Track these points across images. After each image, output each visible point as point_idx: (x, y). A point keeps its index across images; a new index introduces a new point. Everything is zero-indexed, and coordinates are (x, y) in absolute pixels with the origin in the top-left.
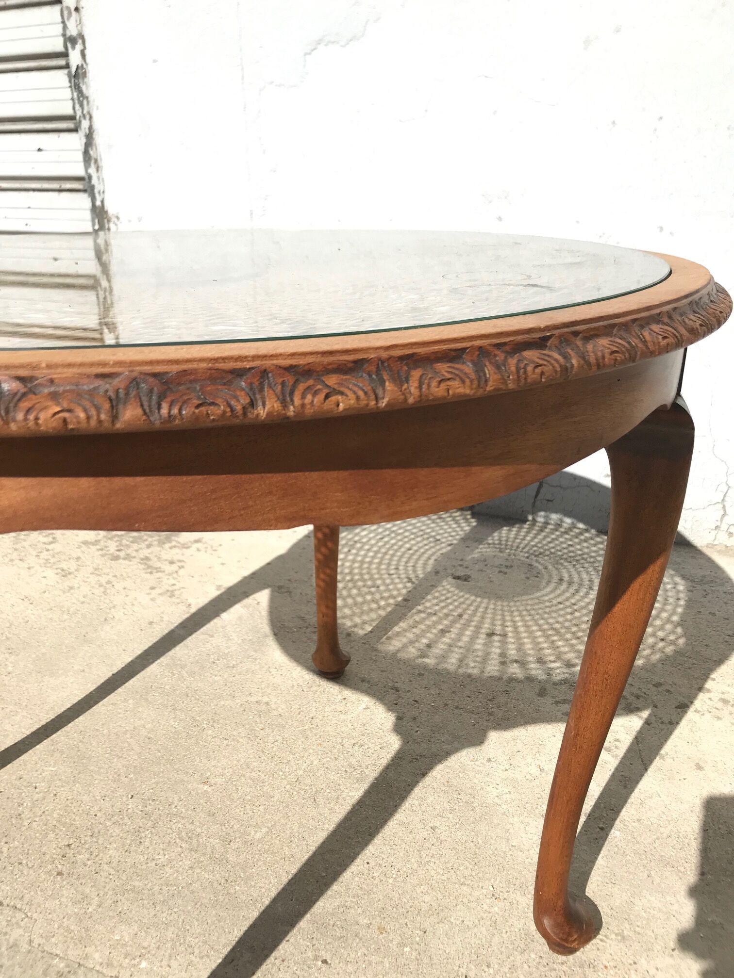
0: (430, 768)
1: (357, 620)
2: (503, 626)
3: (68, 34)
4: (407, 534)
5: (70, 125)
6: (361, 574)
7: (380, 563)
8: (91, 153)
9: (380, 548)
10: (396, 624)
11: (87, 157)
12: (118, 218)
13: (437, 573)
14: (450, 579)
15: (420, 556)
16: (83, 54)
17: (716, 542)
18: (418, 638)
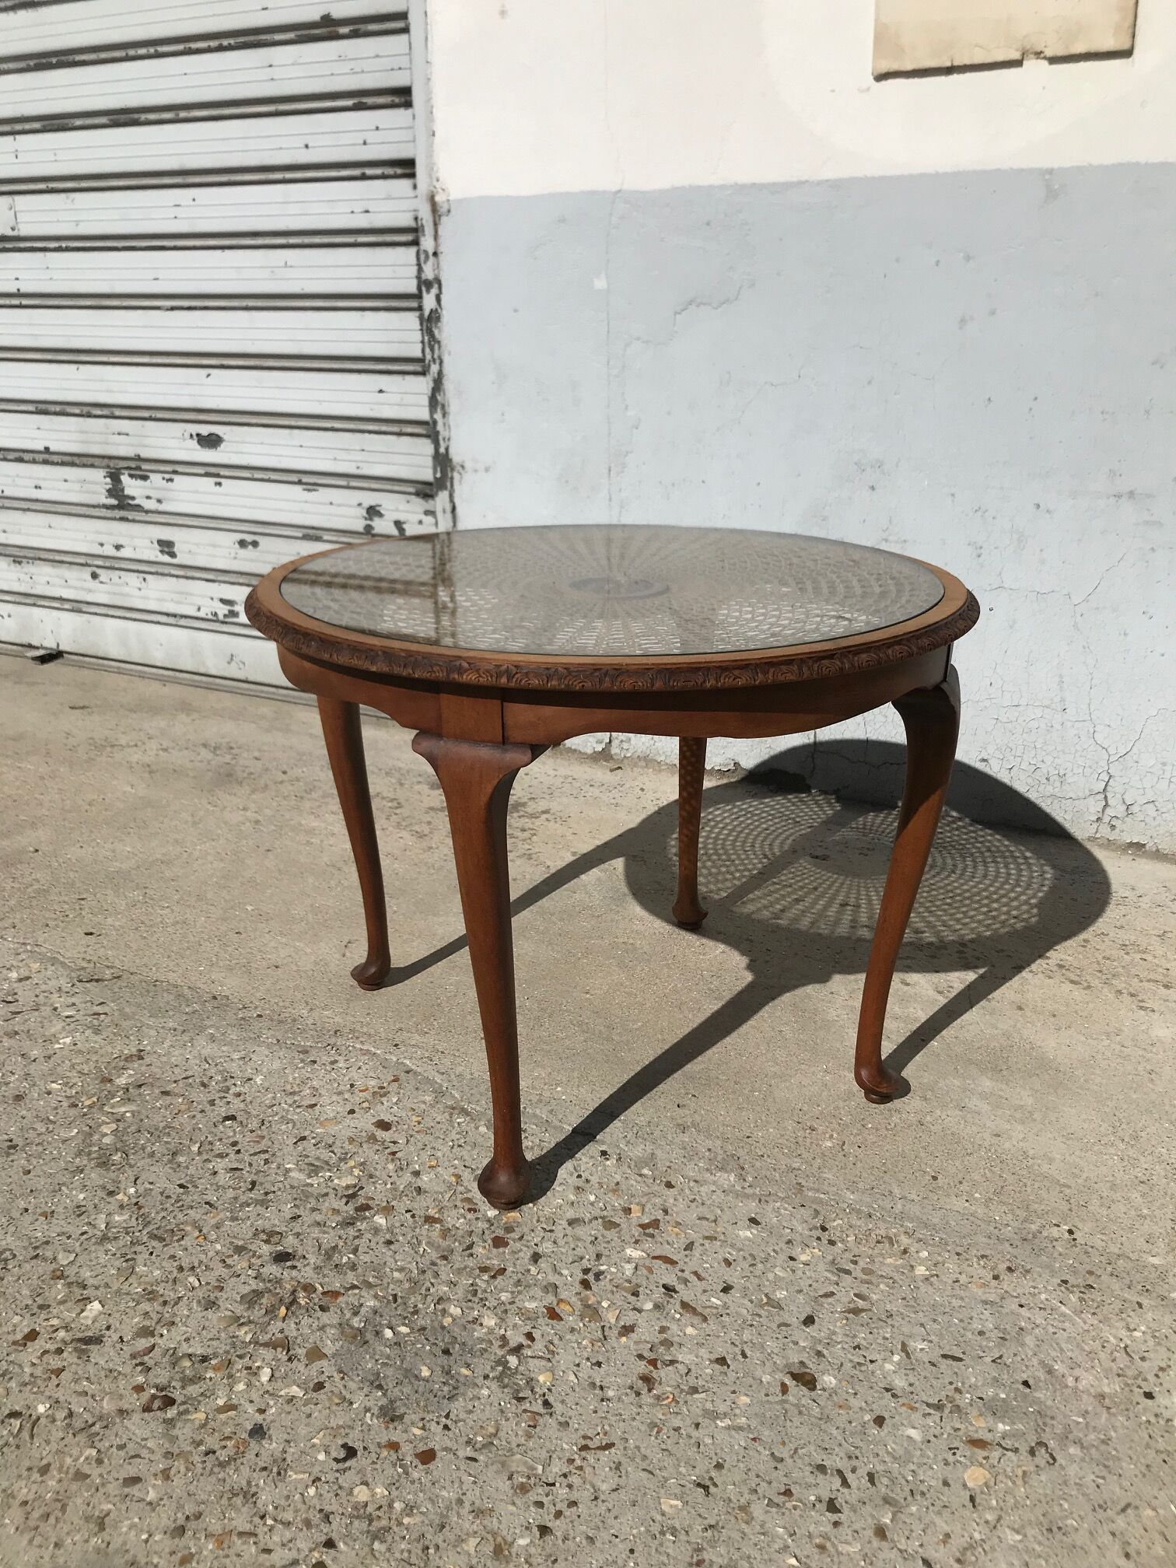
0: (780, 994)
1: (712, 887)
2: (857, 899)
3: (424, 277)
4: (764, 815)
5: (418, 368)
6: (715, 849)
7: (735, 841)
8: (439, 398)
9: (735, 826)
10: (751, 892)
11: (434, 403)
12: (463, 467)
13: (795, 852)
14: (808, 858)
15: (777, 836)
16: (438, 299)
17: (1098, 835)
18: (772, 904)
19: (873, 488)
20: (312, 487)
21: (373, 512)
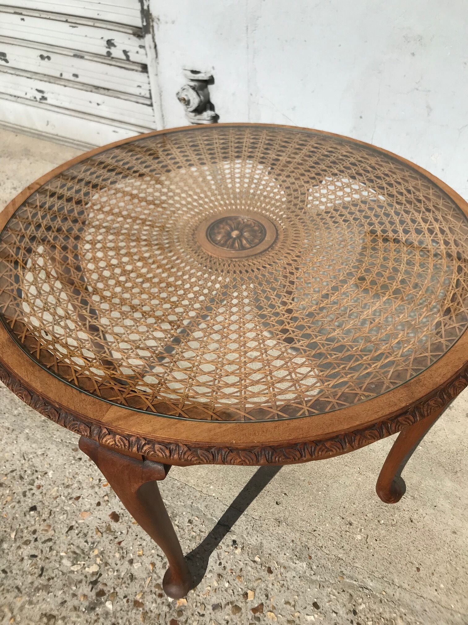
12: (159, 20)
19: (413, 54)
20: (74, 25)
21: (110, 43)
